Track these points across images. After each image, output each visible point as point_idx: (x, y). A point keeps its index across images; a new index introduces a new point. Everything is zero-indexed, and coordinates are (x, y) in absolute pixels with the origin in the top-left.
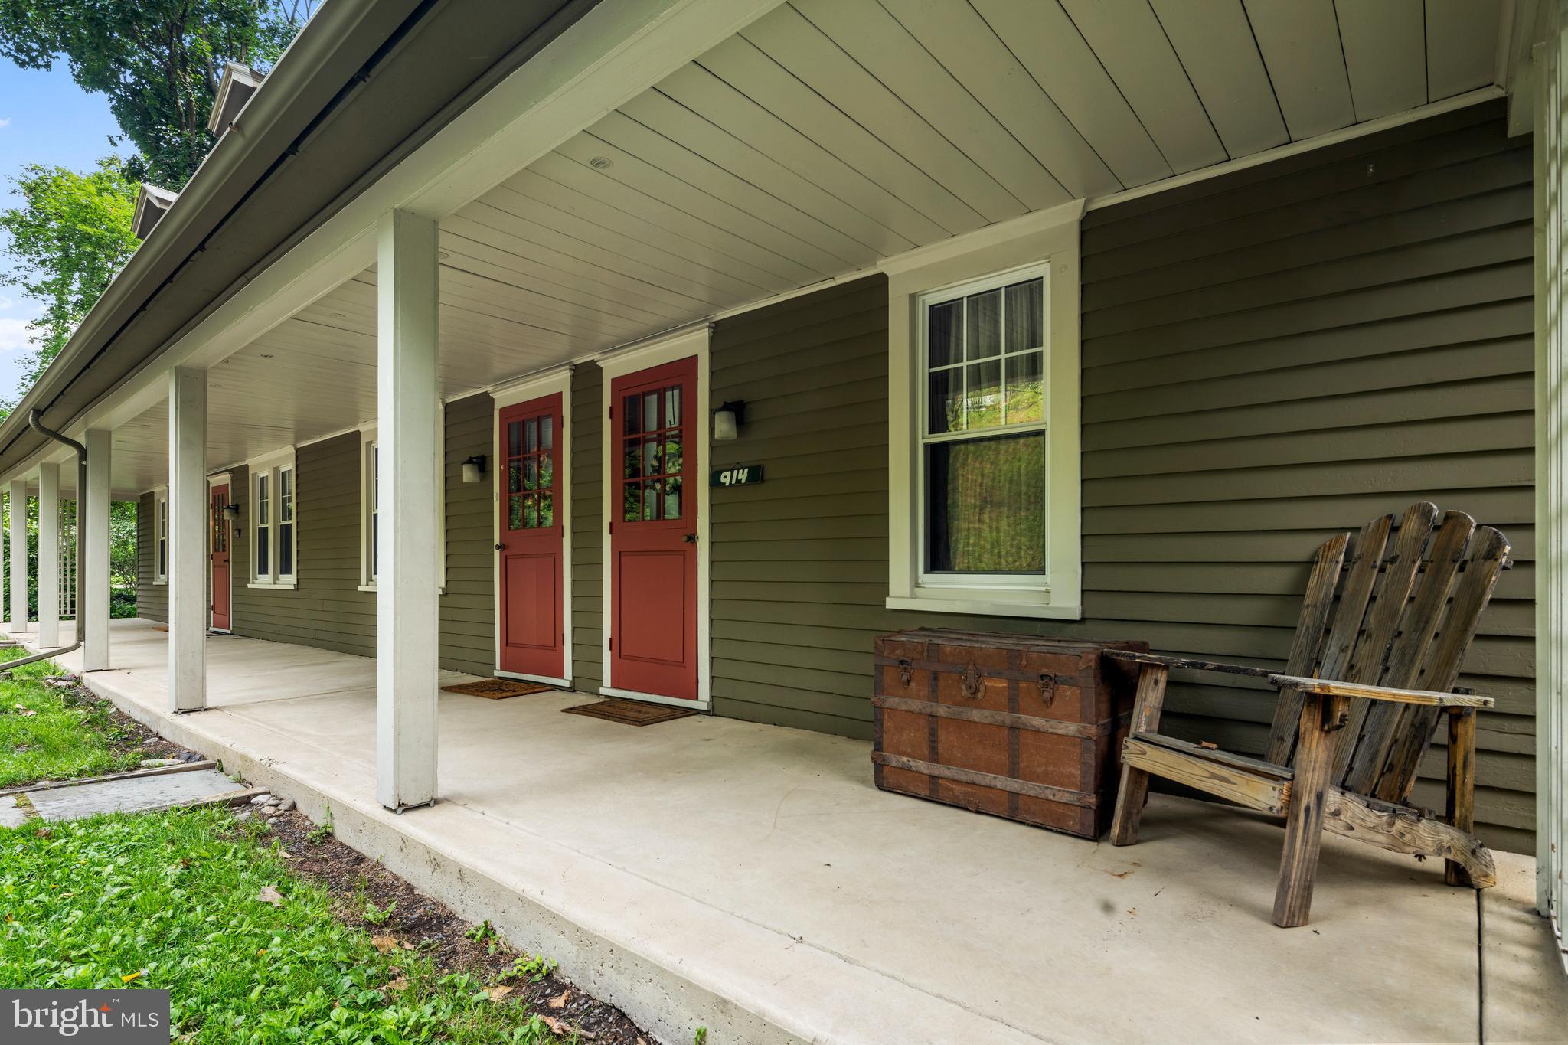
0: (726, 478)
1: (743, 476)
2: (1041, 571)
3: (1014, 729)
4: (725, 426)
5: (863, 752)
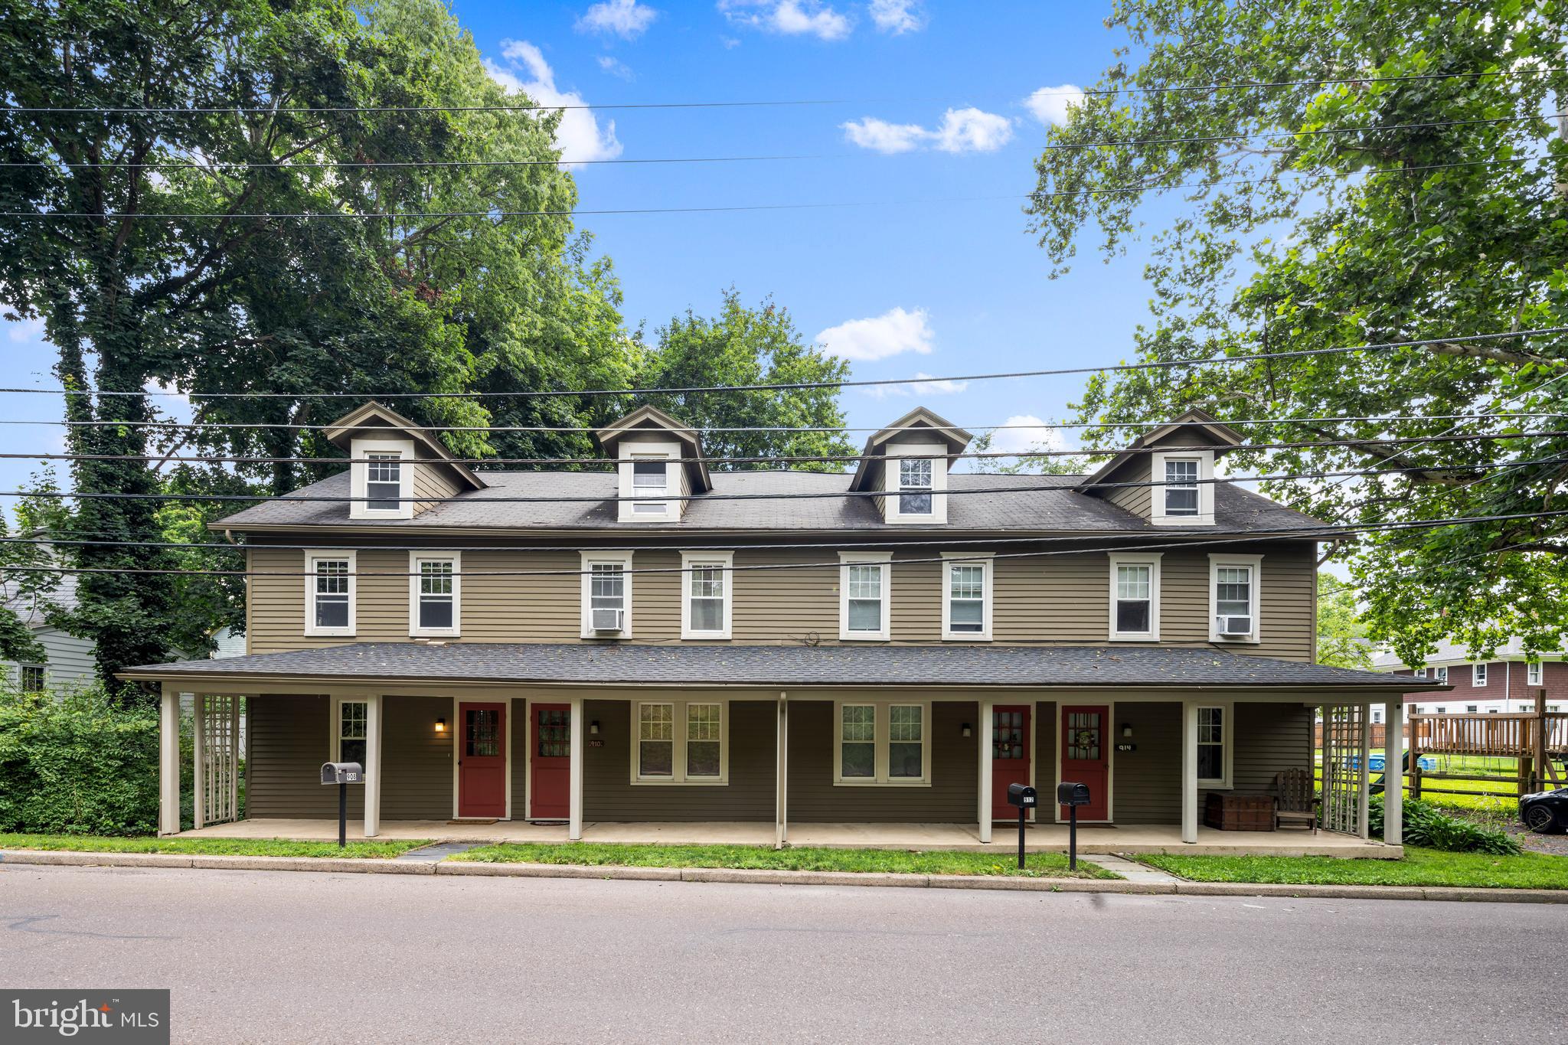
0: (1122, 748)
1: (1129, 748)
2: (1220, 777)
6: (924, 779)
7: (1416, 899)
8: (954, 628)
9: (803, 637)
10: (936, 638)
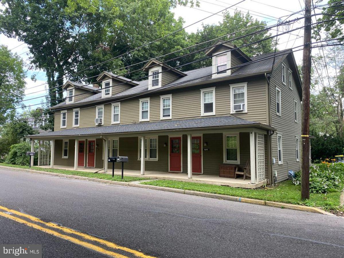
0: (205, 150)
1: (207, 150)
2: (237, 160)
3: (230, 171)
4: (205, 145)
5: (219, 176)
6: (157, 159)
7: (182, 193)
8: (164, 116)
9: (132, 122)
10: (159, 119)
